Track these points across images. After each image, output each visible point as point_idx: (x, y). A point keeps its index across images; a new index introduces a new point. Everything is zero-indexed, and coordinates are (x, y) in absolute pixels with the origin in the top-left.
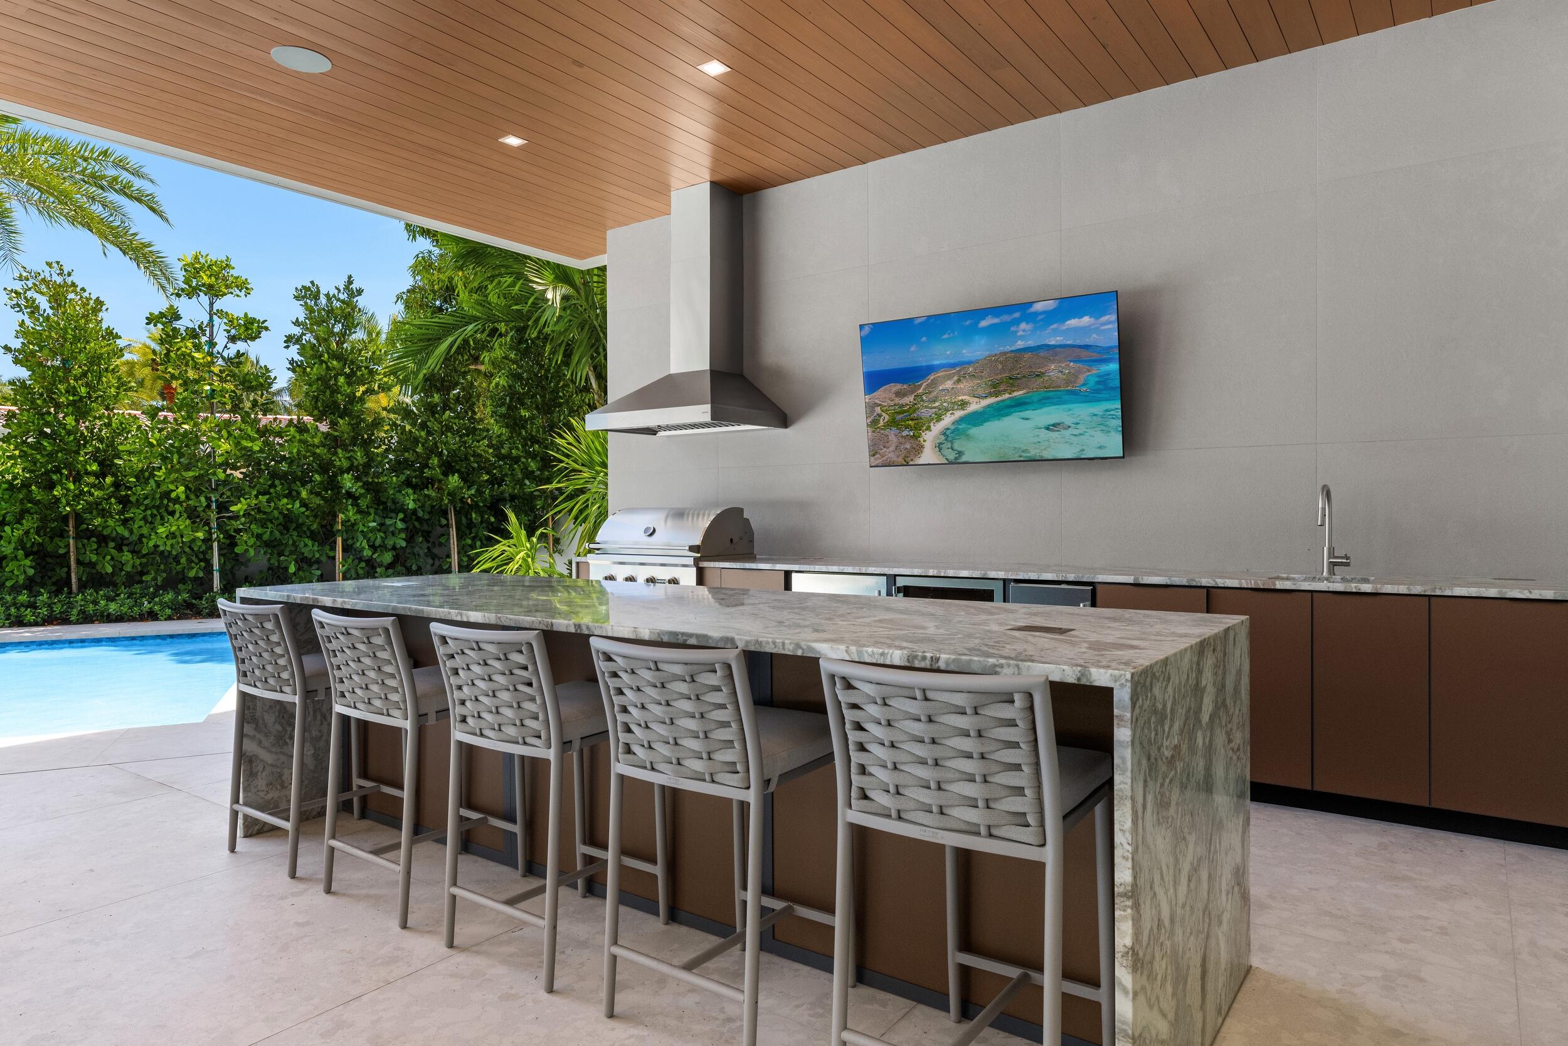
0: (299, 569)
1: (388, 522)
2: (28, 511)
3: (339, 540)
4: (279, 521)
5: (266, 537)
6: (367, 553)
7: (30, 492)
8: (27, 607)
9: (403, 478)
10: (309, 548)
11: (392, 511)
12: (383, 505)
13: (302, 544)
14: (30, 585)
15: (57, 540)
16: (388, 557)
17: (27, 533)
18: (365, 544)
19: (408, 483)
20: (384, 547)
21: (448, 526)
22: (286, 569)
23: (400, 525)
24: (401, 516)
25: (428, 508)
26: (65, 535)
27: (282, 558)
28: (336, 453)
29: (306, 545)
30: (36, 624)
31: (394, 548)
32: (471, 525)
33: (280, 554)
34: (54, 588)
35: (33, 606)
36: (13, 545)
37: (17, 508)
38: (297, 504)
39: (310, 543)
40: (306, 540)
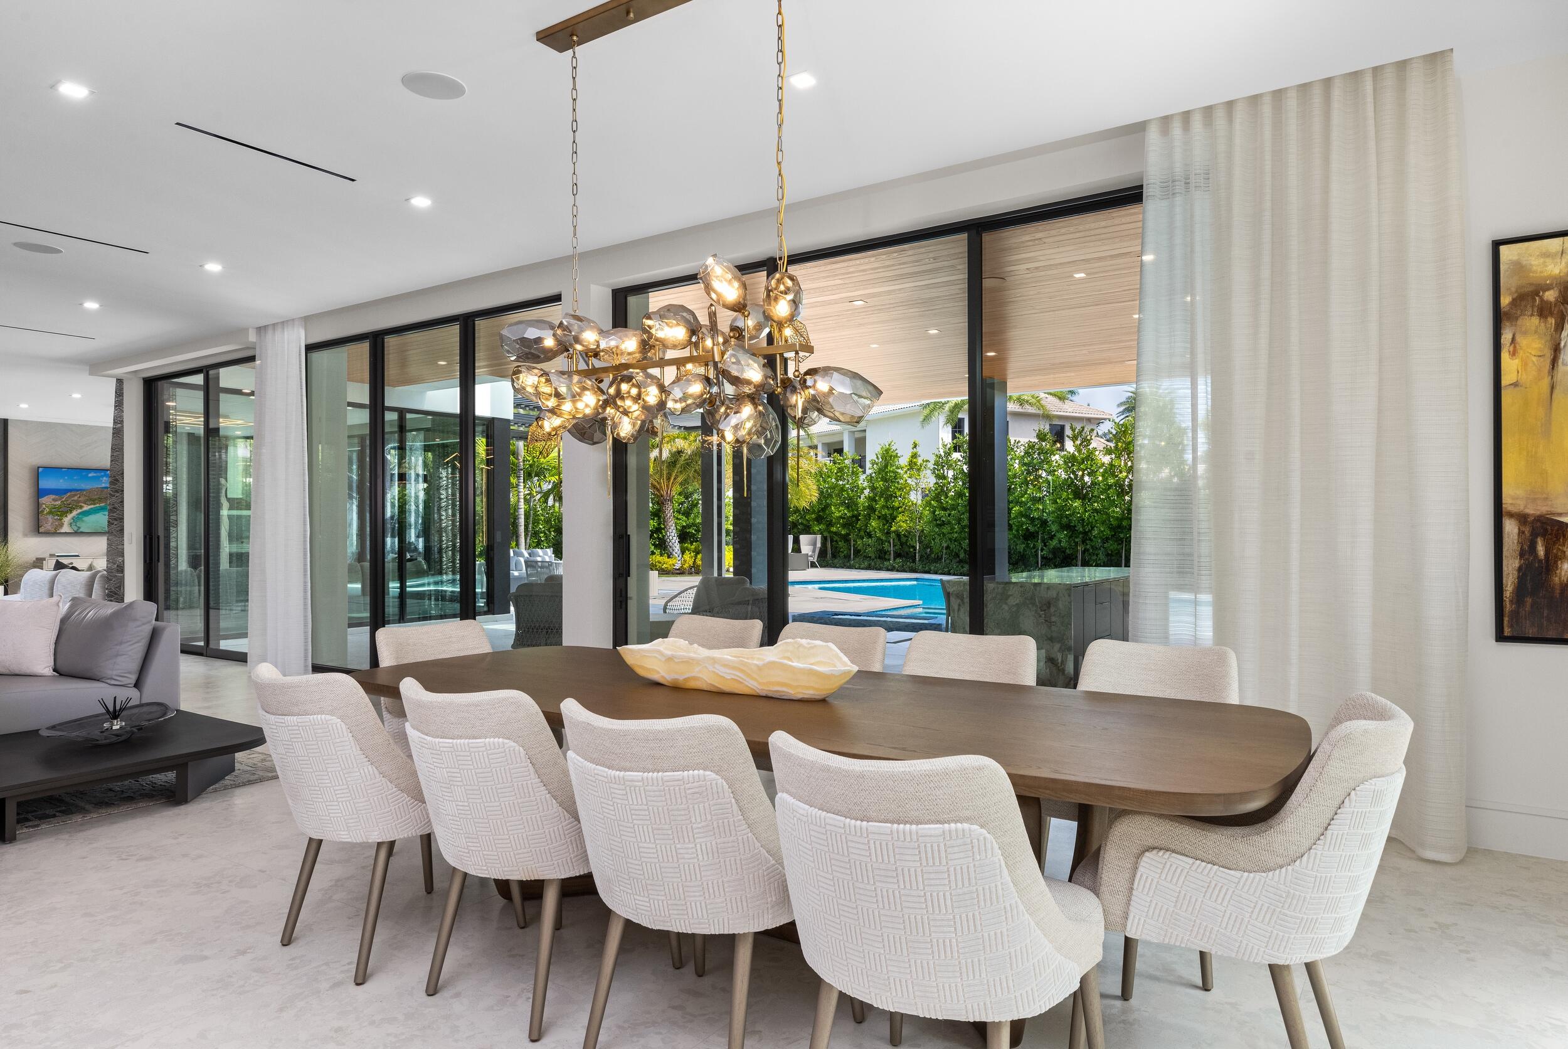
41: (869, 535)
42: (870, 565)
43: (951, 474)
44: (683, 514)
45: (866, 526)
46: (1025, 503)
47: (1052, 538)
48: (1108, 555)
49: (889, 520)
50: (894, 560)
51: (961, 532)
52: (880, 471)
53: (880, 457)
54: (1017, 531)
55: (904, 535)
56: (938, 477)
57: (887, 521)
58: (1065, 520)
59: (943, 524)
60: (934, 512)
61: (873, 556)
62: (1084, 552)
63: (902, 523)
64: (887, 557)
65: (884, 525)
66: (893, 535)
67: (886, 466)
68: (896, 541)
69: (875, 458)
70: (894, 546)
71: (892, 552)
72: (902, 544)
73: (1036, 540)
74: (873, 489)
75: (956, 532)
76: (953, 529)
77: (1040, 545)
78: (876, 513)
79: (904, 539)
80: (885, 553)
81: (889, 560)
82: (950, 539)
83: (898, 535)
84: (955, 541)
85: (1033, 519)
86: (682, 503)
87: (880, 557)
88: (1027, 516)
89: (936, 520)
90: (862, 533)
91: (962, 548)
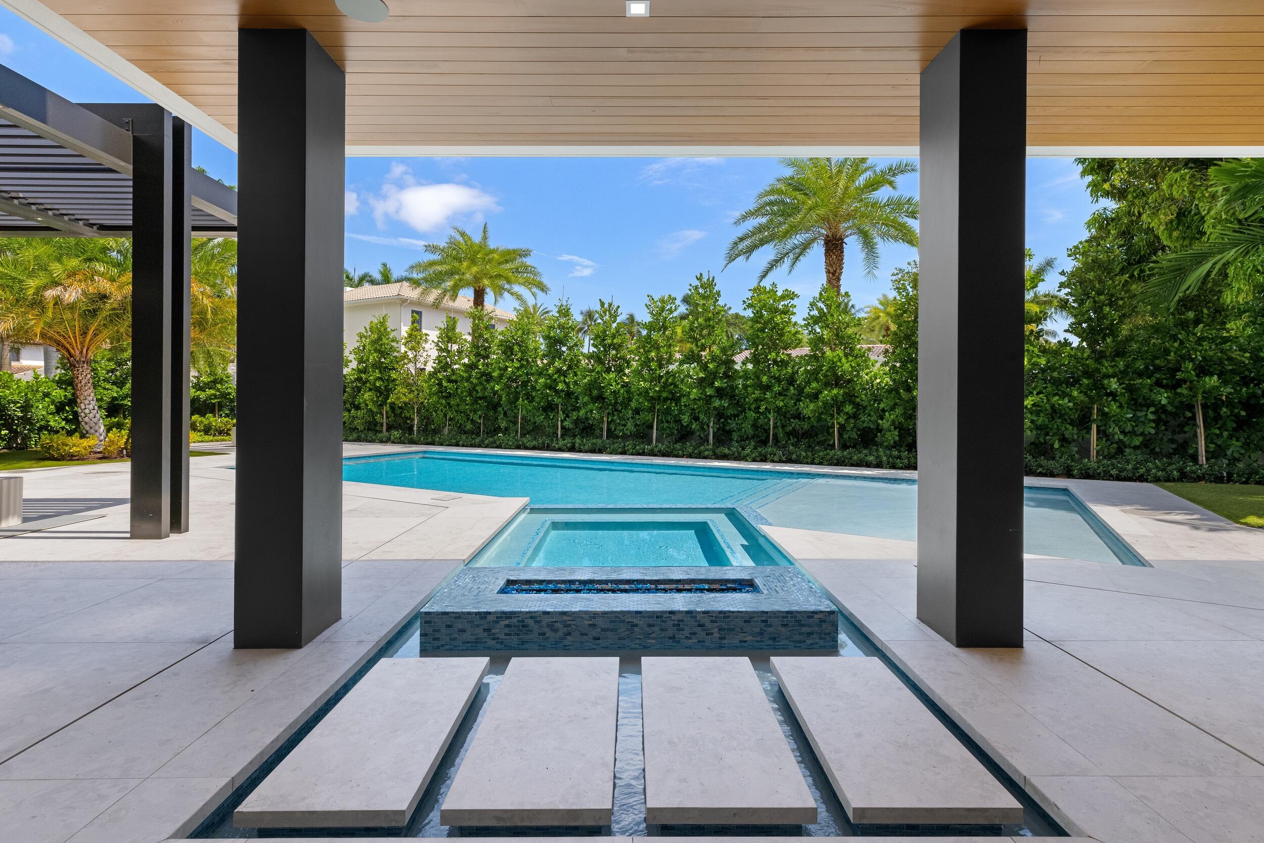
0: (1062, 446)
1: (1139, 414)
2: (896, 404)
3: (1094, 427)
4: (1047, 412)
5: (1039, 423)
6: (1119, 436)
7: (899, 394)
8: (897, 458)
9: (1154, 379)
10: (1070, 431)
11: (1142, 405)
12: (1137, 402)
13: (1063, 429)
14: (896, 445)
15: (909, 420)
16: (1137, 441)
17: (897, 416)
18: (1117, 429)
19: (1159, 384)
20: (1133, 433)
21: (1194, 418)
22: (1052, 445)
23: (1151, 417)
24: (1152, 409)
25: (1176, 403)
26: (913, 418)
27: (1048, 437)
28: (1100, 363)
29: (1066, 429)
30: (902, 468)
31: (1142, 434)
32: (1218, 417)
33: (1047, 434)
34: (907, 448)
35: (899, 457)
36: (889, 423)
37: (891, 403)
38: (1066, 400)
39: (1070, 428)
40: (1068, 426)
41: (357, 408)
42: (359, 437)
43: (455, 347)
44: (114, 383)
45: (355, 397)
46: (550, 376)
47: (577, 409)
48: (636, 425)
49: (384, 393)
50: (387, 431)
51: (473, 404)
52: (374, 342)
53: (368, 330)
54: (539, 403)
55: (401, 408)
56: (440, 350)
57: (381, 393)
58: (595, 392)
59: (449, 396)
60: (440, 384)
61: (361, 428)
62: (609, 423)
63: (400, 396)
64: (377, 428)
65: (378, 397)
66: (386, 408)
67: (380, 339)
68: (390, 413)
69: (363, 331)
70: (387, 417)
71: (385, 424)
72: (395, 415)
73: (556, 411)
74: (361, 361)
75: (467, 404)
76: (463, 400)
77: (561, 416)
78: (368, 385)
79: (398, 411)
80: (376, 425)
81: (381, 432)
82: (456, 411)
83: (393, 406)
84: (461, 412)
85: (557, 392)
86: (113, 371)
87: (369, 429)
88: (550, 388)
89: (442, 392)
90: (348, 406)
91: (468, 419)
